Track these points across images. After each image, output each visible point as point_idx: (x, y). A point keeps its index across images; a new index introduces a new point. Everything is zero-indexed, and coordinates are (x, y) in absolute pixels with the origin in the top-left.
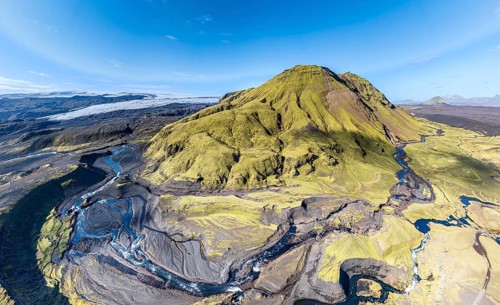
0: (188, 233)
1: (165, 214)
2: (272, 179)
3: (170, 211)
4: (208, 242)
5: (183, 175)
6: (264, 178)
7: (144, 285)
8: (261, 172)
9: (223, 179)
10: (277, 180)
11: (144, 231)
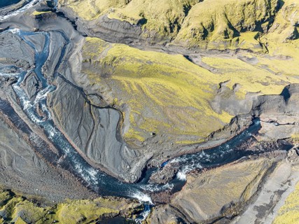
0: (109, 97)
1: (87, 65)
2: (248, 39)
3: (93, 61)
4: (129, 116)
5: (120, 11)
6: (236, 34)
7: (32, 151)
8: (234, 24)
9: (174, 25)
10: (256, 42)
11: (57, 80)
